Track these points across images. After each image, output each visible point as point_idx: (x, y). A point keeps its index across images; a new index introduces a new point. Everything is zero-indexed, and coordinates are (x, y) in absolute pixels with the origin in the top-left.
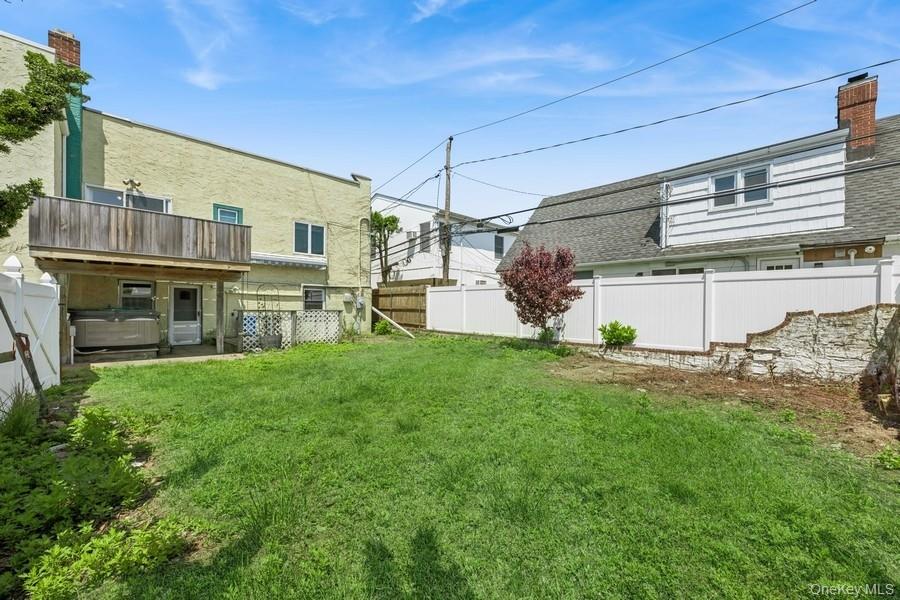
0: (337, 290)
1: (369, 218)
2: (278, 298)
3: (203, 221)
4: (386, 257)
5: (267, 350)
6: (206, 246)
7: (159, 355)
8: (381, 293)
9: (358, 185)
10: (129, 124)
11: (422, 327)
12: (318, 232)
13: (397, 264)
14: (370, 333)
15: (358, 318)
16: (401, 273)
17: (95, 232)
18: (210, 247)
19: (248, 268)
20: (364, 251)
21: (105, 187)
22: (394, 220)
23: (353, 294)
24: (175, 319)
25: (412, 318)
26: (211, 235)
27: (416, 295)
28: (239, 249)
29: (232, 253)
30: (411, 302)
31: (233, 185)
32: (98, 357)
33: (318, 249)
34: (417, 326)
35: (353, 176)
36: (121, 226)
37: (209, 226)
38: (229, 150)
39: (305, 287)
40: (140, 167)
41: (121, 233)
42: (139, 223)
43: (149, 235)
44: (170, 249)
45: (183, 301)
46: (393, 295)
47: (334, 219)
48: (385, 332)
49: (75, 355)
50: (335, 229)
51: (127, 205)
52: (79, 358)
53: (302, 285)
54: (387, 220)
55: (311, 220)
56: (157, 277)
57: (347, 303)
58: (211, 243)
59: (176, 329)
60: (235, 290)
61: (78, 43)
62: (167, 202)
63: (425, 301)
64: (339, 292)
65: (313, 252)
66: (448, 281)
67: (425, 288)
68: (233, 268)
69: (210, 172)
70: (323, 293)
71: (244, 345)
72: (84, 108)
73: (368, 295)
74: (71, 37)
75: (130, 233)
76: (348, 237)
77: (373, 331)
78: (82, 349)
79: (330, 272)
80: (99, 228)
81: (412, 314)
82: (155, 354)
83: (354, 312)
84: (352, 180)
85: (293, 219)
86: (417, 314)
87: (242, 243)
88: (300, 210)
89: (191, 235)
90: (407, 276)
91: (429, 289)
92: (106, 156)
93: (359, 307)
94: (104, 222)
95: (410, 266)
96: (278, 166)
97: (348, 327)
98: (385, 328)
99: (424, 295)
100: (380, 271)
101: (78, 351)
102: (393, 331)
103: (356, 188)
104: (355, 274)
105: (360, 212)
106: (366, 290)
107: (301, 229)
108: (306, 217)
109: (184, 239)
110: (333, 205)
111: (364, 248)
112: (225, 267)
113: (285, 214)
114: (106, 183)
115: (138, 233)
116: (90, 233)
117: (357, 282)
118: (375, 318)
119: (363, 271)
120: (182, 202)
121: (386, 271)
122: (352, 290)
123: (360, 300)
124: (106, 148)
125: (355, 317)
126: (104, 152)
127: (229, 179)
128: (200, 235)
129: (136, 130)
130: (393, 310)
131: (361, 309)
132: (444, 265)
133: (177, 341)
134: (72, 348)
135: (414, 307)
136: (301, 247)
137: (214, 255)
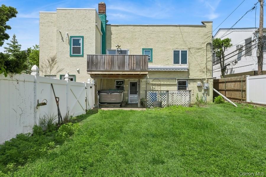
0: (194, 80)
1: (211, 42)
2: (160, 85)
3: (131, 55)
4: (223, 61)
5: (155, 108)
6: (132, 65)
7: (121, 106)
8: (220, 81)
9: (205, 26)
10: (117, 26)
11: (243, 100)
12: (184, 54)
13: (229, 64)
14: (212, 102)
15: (205, 94)
16: (233, 70)
17: (101, 64)
18: (134, 66)
19: (147, 73)
20: (209, 59)
21: (111, 49)
22: (228, 41)
23: (202, 82)
24: (130, 94)
25: (238, 95)
26: (134, 61)
27: (240, 81)
28: (144, 65)
29: (141, 67)
30: (237, 86)
31: (149, 39)
32: (105, 106)
33: (184, 61)
34: (240, 100)
35: (202, 23)
36: (108, 62)
37: (133, 57)
38: (147, 26)
39: (178, 80)
40: (120, 40)
41: (108, 63)
42: (112, 59)
43: (115, 64)
44: (121, 68)
45: (133, 87)
46: (226, 82)
47: (192, 46)
48: (220, 102)
49: (99, 105)
50: (192, 51)
51: (117, 54)
52: (100, 106)
53: (177, 79)
54: (223, 41)
55: (181, 48)
56: (125, 78)
57: (199, 87)
58: (134, 64)
59: (131, 97)
60: (149, 82)
61: (105, 4)
62: (128, 51)
63: (245, 85)
64: (195, 82)
65: (181, 63)
66: (262, 71)
67: (245, 77)
68: (142, 73)
69: (141, 36)
70: (187, 82)
71: (148, 105)
72: (107, 25)
73: (211, 82)
74: (103, 3)
75: (110, 63)
76: (200, 54)
77: (213, 101)
78: (101, 103)
79: (190, 72)
80: (102, 63)
81: (237, 93)
82: (119, 106)
83: (203, 91)
84: (202, 24)
85: (173, 49)
86: (241, 93)
87: (145, 62)
88: (175, 45)
89: (128, 62)
90: (237, 71)
91: (248, 77)
92: (112, 39)
93: (206, 88)
94: (103, 61)
95: (237, 65)
96: (166, 27)
97: (200, 99)
98: (220, 100)
99: (244, 81)
100: (220, 70)
101: (100, 104)
102: (225, 101)
103: (204, 28)
104: (203, 72)
105: (206, 40)
106: (210, 80)
107: (176, 53)
108: (179, 47)
109: (125, 63)
110: (191, 40)
111: (209, 58)
112: (139, 73)
113: (169, 48)
114: (112, 48)
115: (112, 63)
116: (100, 64)
117: (204, 76)
118: (215, 95)
119: (208, 70)
120: (132, 50)
121: (223, 69)
122: (202, 80)
123: (206, 85)
124: (112, 36)
125: (204, 94)
126: (111, 38)
127: (148, 37)
128: (130, 61)
129: (119, 27)
130: (226, 91)
131: (207, 90)
132: (259, 62)
133: (131, 102)
134: (98, 102)
135: (238, 89)
136: (176, 61)
137: (135, 68)
